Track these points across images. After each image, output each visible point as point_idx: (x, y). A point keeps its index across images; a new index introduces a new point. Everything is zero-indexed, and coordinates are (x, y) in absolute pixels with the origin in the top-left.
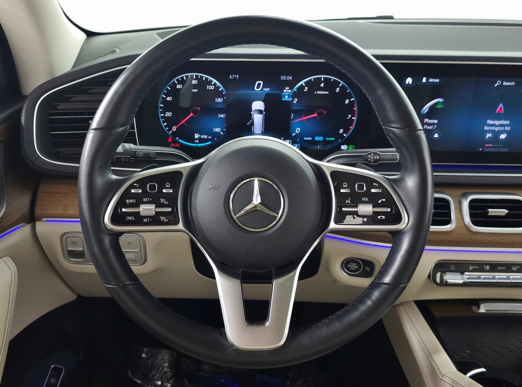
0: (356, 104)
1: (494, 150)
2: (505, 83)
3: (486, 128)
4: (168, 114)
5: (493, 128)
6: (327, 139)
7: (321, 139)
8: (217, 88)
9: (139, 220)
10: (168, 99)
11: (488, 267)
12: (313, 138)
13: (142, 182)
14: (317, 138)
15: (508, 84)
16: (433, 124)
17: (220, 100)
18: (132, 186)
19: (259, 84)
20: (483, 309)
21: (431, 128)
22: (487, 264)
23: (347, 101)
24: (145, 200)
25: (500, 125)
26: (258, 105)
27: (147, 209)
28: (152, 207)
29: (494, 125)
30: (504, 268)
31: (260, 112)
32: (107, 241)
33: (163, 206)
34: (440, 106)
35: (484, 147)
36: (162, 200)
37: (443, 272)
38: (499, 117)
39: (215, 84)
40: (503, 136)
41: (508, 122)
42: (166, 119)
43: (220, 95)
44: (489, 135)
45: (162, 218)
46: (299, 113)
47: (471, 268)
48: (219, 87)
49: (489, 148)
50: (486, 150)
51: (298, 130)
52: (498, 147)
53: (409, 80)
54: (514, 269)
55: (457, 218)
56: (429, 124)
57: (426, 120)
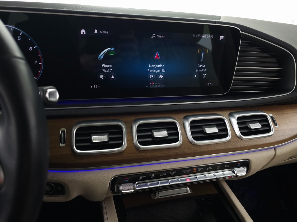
0: (40, 51)
1: (156, 87)
2: (159, 36)
3: (149, 71)
5: (154, 71)
11: (153, 175)
15: (161, 37)
16: (109, 68)
20: (158, 195)
21: (108, 71)
22: (152, 173)
23: (31, 49)
25: (158, 69)
29: (154, 68)
30: (165, 174)
34: (112, 54)
35: (149, 85)
37: (119, 184)
38: (157, 62)
40: (161, 76)
41: (163, 66)
44: (151, 76)
47: (141, 178)
49: (154, 85)
50: (150, 87)
52: (157, 84)
53: (83, 31)
54: (172, 174)
55: (128, 141)
56: (106, 68)
57: (103, 65)
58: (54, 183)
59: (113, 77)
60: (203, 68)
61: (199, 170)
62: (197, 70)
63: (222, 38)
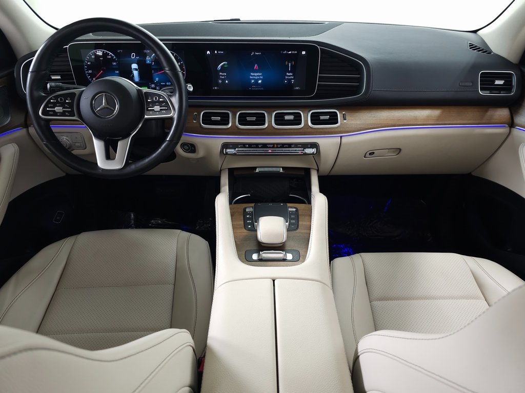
0: (184, 65)
1: (257, 89)
2: (256, 53)
3: (251, 77)
4: (90, 71)
7: (170, 84)
8: (112, 57)
9: (55, 114)
10: (89, 63)
12: (166, 83)
13: (56, 97)
15: (258, 54)
16: (224, 75)
17: (114, 64)
18: (51, 99)
19: (133, 55)
20: (257, 170)
22: (247, 144)
24: (58, 105)
25: (257, 76)
26: (134, 66)
27: (58, 109)
28: (61, 108)
29: (254, 76)
30: (255, 146)
31: (136, 70)
32: (42, 123)
33: (67, 108)
34: (226, 66)
35: (251, 87)
36: (66, 105)
37: (226, 148)
38: (256, 71)
39: (111, 55)
40: (260, 81)
41: (261, 74)
42: (90, 74)
43: (114, 61)
44: (253, 81)
45: (67, 114)
46: (156, 70)
47: (239, 146)
49: (254, 88)
50: (252, 89)
51: (157, 79)
52: (257, 87)
53: (208, 52)
54: (260, 146)
55: (232, 122)
56: (222, 76)
57: (221, 73)
58: (190, 144)
59: (227, 82)
60: (291, 76)
61: (279, 146)
62: (286, 77)
63: (304, 53)
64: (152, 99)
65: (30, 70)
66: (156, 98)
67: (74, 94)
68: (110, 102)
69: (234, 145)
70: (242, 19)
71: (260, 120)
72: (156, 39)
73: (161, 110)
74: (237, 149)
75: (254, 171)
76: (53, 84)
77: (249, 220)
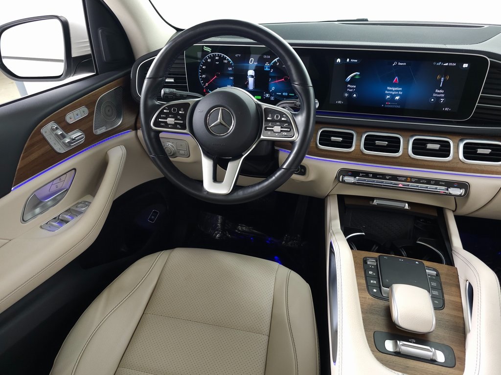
1: (391, 106)
2: (400, 64)
3: (386, 92)
4: (204, 76)
5: (391, 92)
6: (290, 94)
7: (286, 94)
9: (166, 125)
10: (203, 67)
11: (371, 175)
12: (282, 94)
13: (169, 107)
14: (284, 94)
15: (402, 64)
16: (353, 88)
17: (230, 69)
18: (164, 109)
19: (252, 60)
20: (375, 202)
21: (351, 90)
22: (371, 173)
24: (170, 116)
25: (396, 91)
26: (251, 72)
27: (170, 121)
28: (173, 119)
29: (392, 90)
30: (381, 176)
31: (252, 76)
32: (152, 134)
33: (179, 120)
34: (357, 77)
35: (384, 104)
36: (178, 117)
37: (344, 176)
38: (395, 85)
39: (228, 59)
40: (397, 98)
41: (401, 89)
42: (203, 79)
43: (230, 66)
44: (388, 97)
45: (178, 126)
46: (274, 78)
47: (361, 175)
48: (230, 61)
49: (388, 105)
50: (386, 106)
51: (273, 88)
52: (393, 105)
53: (339, 60)
54: (388, 178)
55: (356, 145)
56: (351, 88)
57: (349, 86)
59: (355, 96)
60: (441, 93)
61: (413, 180)
62: (434, 95)
63: (465, 65)
64: (272, 117)
65: (148, 76)
66: (277, 117)
67: (188, 104)
68: (227, 119)
69: (354, 173)
70: (371, 19)
71: (394, 146)
72: (286, 42)
73: (281, 131)
74: (357, 178)
75: (371, 203)
76: (167, 90)
77: (373, 280)
